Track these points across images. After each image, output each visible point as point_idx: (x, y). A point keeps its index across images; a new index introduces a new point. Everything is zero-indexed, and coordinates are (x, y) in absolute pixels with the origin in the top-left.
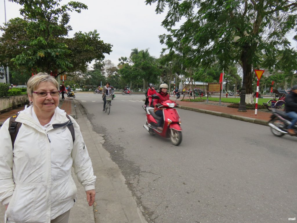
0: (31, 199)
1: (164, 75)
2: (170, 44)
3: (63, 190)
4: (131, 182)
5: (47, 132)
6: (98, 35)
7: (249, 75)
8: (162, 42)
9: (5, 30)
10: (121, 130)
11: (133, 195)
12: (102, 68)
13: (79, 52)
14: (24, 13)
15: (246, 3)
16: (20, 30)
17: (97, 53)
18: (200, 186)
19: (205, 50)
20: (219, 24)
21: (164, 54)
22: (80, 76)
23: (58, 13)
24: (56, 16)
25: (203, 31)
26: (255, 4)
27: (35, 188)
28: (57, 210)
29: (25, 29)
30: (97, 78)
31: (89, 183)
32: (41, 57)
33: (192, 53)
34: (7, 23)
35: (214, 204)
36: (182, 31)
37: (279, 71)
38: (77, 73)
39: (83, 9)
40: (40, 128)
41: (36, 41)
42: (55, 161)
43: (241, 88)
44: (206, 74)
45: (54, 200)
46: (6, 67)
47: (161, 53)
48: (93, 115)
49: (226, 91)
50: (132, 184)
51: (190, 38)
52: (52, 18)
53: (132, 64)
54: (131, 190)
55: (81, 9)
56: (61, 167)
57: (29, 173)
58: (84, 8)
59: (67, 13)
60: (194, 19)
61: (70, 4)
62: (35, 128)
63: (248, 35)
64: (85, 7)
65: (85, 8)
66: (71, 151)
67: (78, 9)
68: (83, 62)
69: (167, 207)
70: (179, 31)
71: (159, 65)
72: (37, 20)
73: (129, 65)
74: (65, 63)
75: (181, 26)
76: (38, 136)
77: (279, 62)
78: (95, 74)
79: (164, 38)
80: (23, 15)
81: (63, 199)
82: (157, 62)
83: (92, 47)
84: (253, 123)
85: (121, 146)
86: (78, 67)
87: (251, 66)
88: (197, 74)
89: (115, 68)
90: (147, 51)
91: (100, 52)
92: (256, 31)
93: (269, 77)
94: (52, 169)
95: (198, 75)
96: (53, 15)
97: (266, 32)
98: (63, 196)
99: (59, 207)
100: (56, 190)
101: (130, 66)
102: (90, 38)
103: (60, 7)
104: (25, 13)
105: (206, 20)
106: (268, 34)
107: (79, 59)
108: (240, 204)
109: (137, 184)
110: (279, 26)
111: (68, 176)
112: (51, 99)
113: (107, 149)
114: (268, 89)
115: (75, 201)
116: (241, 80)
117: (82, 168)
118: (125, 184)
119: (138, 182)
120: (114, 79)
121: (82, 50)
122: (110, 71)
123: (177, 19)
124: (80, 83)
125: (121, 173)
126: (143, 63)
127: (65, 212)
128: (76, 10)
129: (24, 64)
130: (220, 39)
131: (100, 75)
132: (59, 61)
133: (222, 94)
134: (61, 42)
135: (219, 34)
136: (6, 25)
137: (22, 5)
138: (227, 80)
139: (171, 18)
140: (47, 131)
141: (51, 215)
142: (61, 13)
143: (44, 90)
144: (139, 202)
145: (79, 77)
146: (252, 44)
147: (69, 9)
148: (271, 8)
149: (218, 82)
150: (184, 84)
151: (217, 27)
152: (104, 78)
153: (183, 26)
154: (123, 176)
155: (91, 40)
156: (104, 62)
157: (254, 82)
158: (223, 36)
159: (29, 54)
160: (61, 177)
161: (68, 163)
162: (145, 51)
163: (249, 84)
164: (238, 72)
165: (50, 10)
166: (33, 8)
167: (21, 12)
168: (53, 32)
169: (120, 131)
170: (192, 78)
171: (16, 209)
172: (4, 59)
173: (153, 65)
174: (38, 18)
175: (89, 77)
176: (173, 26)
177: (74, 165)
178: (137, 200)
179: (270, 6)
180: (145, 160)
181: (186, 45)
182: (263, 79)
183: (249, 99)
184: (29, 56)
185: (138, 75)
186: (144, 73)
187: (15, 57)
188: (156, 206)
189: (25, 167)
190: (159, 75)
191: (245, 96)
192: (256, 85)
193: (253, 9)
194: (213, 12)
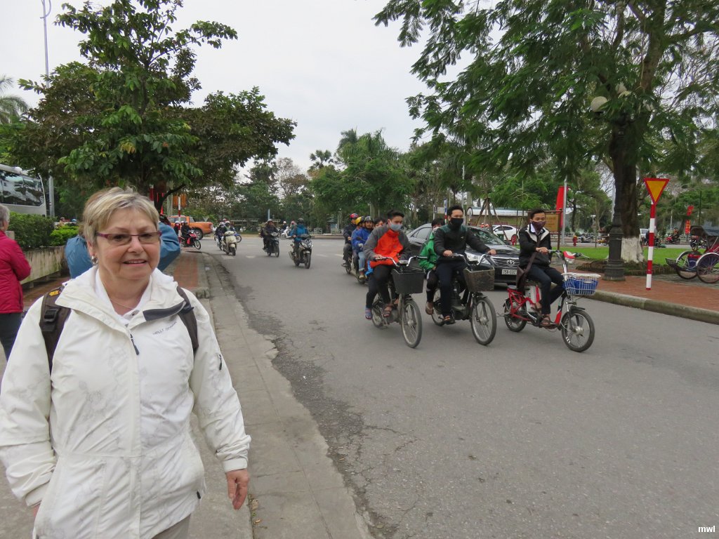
0: (92, 492)
1: (421, 192)
2: (434, 119)
3: (169, 469)
4: (341, 452)
5: (132, 329)
6: (261, 98)
7: (631, 192)
8: (414, 112)
9: (45, 92)
10: (316, 327)
11: (347, 485)
12: (270, 177)
13: (217, 140)
14: (89, 52)
15: (621, 15)
16: (81, 92)
17: (259, 141)
18: (510, 464)
19: (521, 130)
20: (553, 67)
21: (420, 143)
22: (218, 197)
23: (168, 50)
24: (162, 57)
25: (515, 85)
26: (642, 17)
27: (103, 465)
28: (155, 518)
29: (91, 88)
30: (259, 201)
31: (231, 452)
32: (129, 152)
33: (487, 139)
34: (50, 75)
35: (546, 510)
36: (463, 85)
37: (706, 181)
38: (212, 189)
39: (226, 38)
40: (114, 319)
41: (116, 117)
42: (151, 400)
43: (609, 223)
44: (522, 189)
45: (147, 495)
46: (48, 178)
47: (412, 140)
48: (249, 289)
49: (574, 230)
50: (343, 456)
51: (484, 103)
52: (153, 62)
53: (341, 167)
54: (341, 470)
55: (223, 40)
56: (163, 413)
57: (89, 428)
58: (227, 35)
59: (188, 49)
60: (491, 57)
61: (196, 28)
62: (101, 320)
63: (628, 93)
64: (232, 34)
65: (231, 37)
66: (189, 374)
67: (214, 38)
68: (227, 164)
69: (430, 514)
70: (455, 85)
71: (408, 169)
72: (120, 66)
73: (336, 169)
74: (184, 166)
75: (461, 74)
76: (110, 339)
77: (706, 158)
78: (254, 191)
79: (419, 103)
80: (87, 56)
81: (171, 493)
82: (403, 162)
83: (247, 129)
84: (642, 309)
85: (317, 364)
86: (215, 175)
87: (635, 169)
88: (500, 189)
89: (302, 176)
90: (378, 135)
91: (267, 139)
92: (647, 84)
93: (681, 196)
94: (143, 418)
95: (502, 192)
96: (156, 54)
97: (670, 86)
98: (171, 483)
99: (161, 510)
100: (153, 470)
101: (337, 173)
102: (243, 107)
103: (172, 35)
104: (91, 52)
105: (521, 58)
106: (678, 91)
107: (217, 156)
108: (611, 509)
109: (356, 459)
110: (703, 70)
111: (183, 436)
112: (139, 250)
113: (282, 371)
114: (679, 224)
115: (199, 497)
116: (610, 202)
117: (215, 416)
118: (328, 456)
119: (359, 453)
120: (300, 204)
121: (224, 137)
122: (289, 185)
123: (451, 58)
124: (219, 213)
125: (317, 431)
126: (368, 164)
127: (175, 523)
128: (209, 42)
129: (87, 171)
130: (556, 103)
131: (267, 195)
132: (169, 163)
133: (563, 237)
134: (175, 117)
135: (553, 93)
136: (47, 79)
137: (85, 32)
138: (574, 203)
139: (436, 55)
140: (129, 328)
141: (141, 529)
142: (175, 48)
143: (122, 229)
144: (362, 501)
145: (216, 200)
146: (636, 116)
147: (194, 40)
148: (683, 27)
149: (553, 208)
150: (468, 213)
151: (550, 74)
152: (275, 202)
153: (465, 73)
154: (322, 437)
155: (245, 111)
156: (274, 163)
157: (643, 207)
158: (564, 97)
159: (99, 146)
160: (166, 438)
161: (181, 403)
162: (373, 136)
163: (630, 212)
164: (601, 183)
165: (150, 42)
166: (111, 38)
167: (83, 48)
168: (157, 93)
169: (313, 329)
170: (488, 201)
171: (58, 514)
172: (43, 159)
173: (392, 170)
174: (121, 63)
175: (240, 198)
176: (441, 74)
177: (196, 408)
178: (356, 496)
179: (681, 23)
180: (375, 398)
181: (472, 120)
182: (664, 201)
183: (630, 250)
184: (100, 151)
185: (357, 193)
186: (372, 189)
187: (68, 154)
188: (403, 513)
189: (79, 415)
190: (408, 194)
191: (621, 241)
192: (649, 217)
193: (637, 31)
194: (539, 39)
